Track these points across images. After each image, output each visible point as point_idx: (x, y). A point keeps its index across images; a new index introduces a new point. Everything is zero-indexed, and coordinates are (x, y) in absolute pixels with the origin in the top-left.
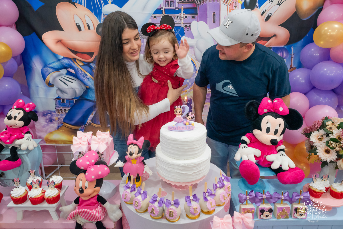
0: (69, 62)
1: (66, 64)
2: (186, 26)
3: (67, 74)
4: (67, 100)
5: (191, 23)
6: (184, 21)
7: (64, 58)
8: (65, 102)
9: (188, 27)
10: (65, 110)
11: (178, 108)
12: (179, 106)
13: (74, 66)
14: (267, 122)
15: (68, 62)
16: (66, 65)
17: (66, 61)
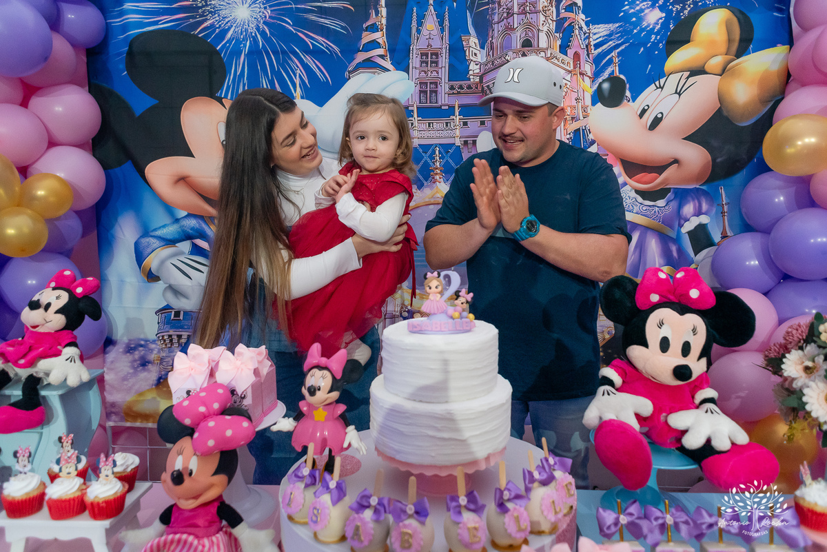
0: (200, 224)
1: (192, 229)
2: (466, 143)
3: (192, 253)
4: (186, 313)
5: (477, 137)
6: (460, 133)
7: (189, 215)
8: (181, 318)
9: (470, 146)
10: (179, 337)
11: (433, 276)
12: (436, 274)
13: (209, 234)
14: (661, 324)
15: (197, 225)
16: (191, 231)
17: (192, 223)
